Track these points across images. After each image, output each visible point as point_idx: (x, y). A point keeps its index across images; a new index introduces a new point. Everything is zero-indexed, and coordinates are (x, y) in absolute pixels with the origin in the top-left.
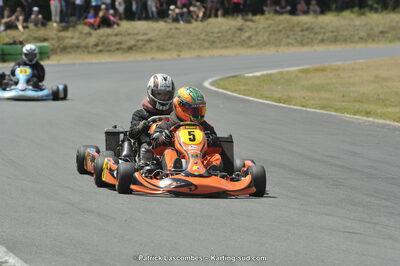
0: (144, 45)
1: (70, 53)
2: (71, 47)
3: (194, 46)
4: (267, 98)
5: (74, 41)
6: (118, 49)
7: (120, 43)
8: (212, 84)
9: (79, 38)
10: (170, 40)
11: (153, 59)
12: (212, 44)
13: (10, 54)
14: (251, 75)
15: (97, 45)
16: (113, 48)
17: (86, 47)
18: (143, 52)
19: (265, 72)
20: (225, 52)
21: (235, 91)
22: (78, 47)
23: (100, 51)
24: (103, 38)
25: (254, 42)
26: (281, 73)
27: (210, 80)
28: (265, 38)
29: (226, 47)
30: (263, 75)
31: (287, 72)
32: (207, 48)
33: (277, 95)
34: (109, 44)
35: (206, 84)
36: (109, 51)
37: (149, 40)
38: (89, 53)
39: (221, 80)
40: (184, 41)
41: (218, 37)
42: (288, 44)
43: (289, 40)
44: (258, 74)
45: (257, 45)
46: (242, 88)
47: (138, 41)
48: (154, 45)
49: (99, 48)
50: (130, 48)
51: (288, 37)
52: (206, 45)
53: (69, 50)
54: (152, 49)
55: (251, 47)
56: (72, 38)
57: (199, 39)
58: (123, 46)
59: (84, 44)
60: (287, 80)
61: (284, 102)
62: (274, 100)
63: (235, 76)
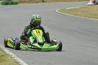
1: (23, 3)
3: (53, 1)
4: (71, 14)
6: (34, 2)
8: (58, 11)
11: (43, 5)
12: (58, 1)
13: (8, 3)
14: (67, 9)
15: (29, 1)
17: (27, 2)
19: (71, 8)
23: (30, 3)
26: (75, 8)
27: (57, 10)
29: (60, 2)
30: (70, 9)
31: (76, 8)
32: (56, 2)
33: (74, 14)
34: (32, 1)
35: (57, 11)
36: (32, 3)
38: (27, 3)
39: (60, 10)
40: (51, 0)
42: (76, 1)
44: (69, 8)
45: (68, 1)
46: (65, 12)
47: (39, 0)
49: (30, 2)
50: (37, 2)
52: (56, 1)
53: (22, 2)
55: (67, 2)
58: (36, 1)
60: (76, 10)
61: (76, 15)
62: (73, 15)
63: (63, 9)
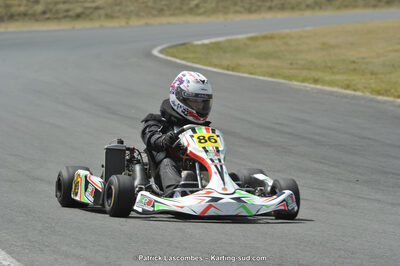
0: (91, 13)
1: (17, 20)
2: (19, 15)
3: (142, 14)
4: (215, 66)
5: (22, 9)
6: (65, 17)
7: (67, 11)
8: (161, 52)
9: (26, 6)
10: (118, 8)
11: (102, 27)
12: (161, 12)
14: (199, 43)
15: (44, 13)
16: (61, 15)
17: (34, 15)
18: (91, 20)
19: (214, 40)
20: (173, 20)
21: (183, 59)
22: (25, 15)
23: (48, 19)
24: (51, 7)
25: (202, 10)
27: (159, 48)
28: (213, 5)
29: (171, 15)
30: (212, 43)
31: (236, 40)
32: (155, 16)
33: (225, 63)
34: (57, 12)
35: (155, 52)
36: (57, 19)
37: (97, 8)
38: (37, 20)
39: (170, 47)
40: (132, 8)
41: (166, 5)
42: (236, 12)
43: (237, 8)
44: (206, 41)
45: (204, 13)
46: (191, 55)
47: (86, 8)
48: (102, 12)
49: (47, 16)
50: (78, 16)
51: (235, 4)
52: (155, 12)
53: (16, 17)
54: (100, 17)
55: (199, 15)
56: (19, 5)
57: (147, 7)
58: (71, 13)
59: (30, 12)
60: (236, 48)
61: (233, 70)
62: (223, 68)
63: (184, 44)
